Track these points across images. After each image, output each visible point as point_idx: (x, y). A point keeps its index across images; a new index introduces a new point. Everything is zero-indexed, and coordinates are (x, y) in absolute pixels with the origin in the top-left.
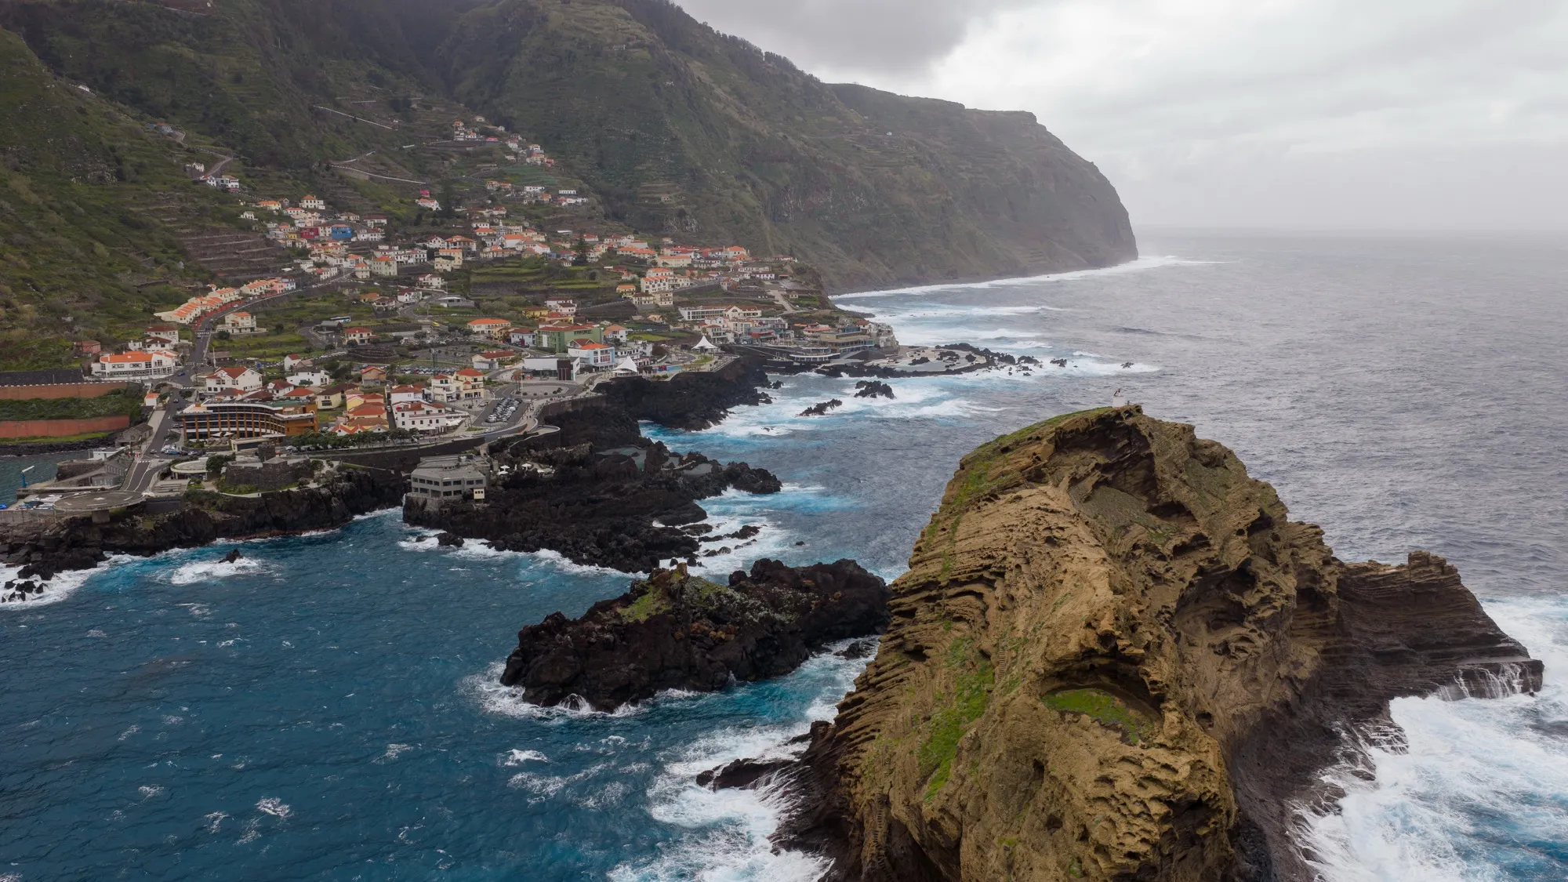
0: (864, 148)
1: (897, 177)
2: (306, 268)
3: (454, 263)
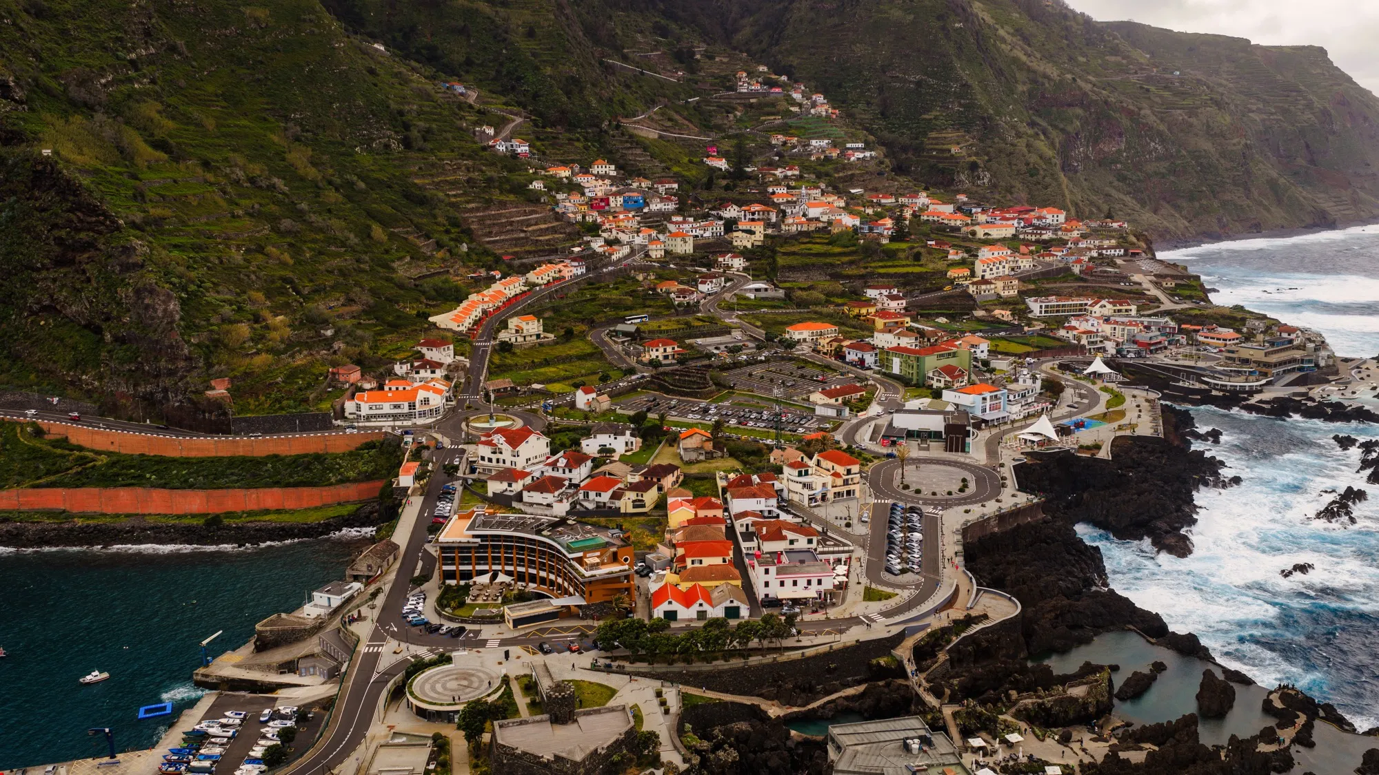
0: (1153, 89)
1: (1193, 120)
2: (596, 246)
3: (758, 237)
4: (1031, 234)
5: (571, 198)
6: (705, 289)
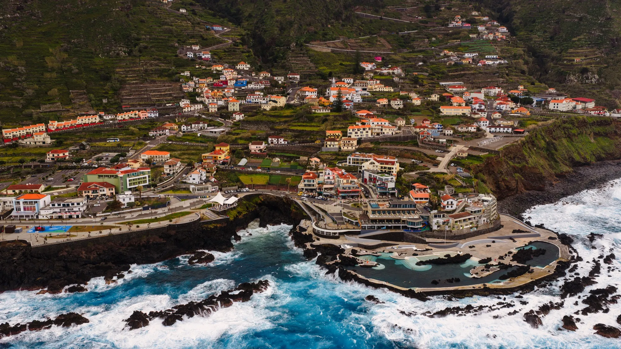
2: (182, 104)
3: (278, 105)
4: (475, 114)
5: (200, 80)
6: (185, 129)
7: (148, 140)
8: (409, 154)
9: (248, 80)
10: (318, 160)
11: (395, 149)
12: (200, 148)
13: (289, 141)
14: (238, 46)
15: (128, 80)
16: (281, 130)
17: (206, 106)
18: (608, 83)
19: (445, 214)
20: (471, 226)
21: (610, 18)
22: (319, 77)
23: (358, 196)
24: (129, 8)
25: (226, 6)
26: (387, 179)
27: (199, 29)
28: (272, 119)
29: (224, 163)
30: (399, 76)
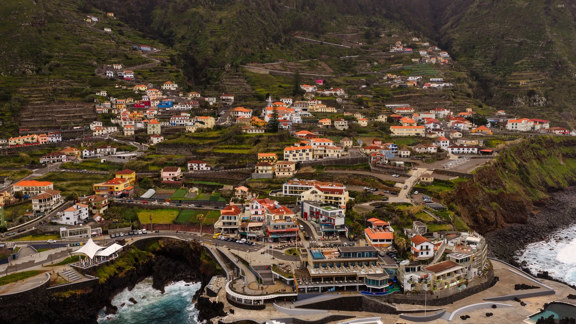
2: (92, 127)
3: (205, 126)
4: (430, 133)
5: (118, 101)
6: (88, 154)
7: (36, 168)
8: (360, 180)
9: (174, 100)
10: (245, 189)
11: (343, 174)
12: (99, 176)
13: (213, 167)
14: (166, 66)
15: (32, 101)
16: (204, 154)
17: (121, 129)
18: (556, 105)
19: (422, 266)
20: (458, 282)
21: (550, 42)
22: (255, 99)
23: (294, 238)
24: (42, 24)
25: (159, 28)
26: (334, 214)
27: (124, 49)
28: (195, 141)
29: (122, 196)
30: (342, 97)
